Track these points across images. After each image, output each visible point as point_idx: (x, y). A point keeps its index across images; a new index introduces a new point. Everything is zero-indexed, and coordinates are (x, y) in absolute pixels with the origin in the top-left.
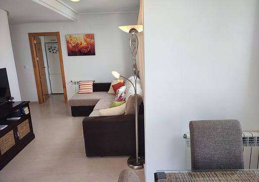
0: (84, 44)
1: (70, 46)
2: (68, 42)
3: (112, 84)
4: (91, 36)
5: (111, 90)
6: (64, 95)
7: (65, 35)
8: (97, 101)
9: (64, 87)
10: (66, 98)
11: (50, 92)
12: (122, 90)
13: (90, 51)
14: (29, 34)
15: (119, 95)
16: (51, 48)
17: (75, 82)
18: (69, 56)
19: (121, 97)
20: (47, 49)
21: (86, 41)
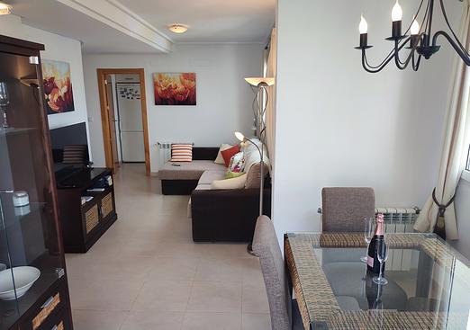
0: (180, 88)
1: (159, 90)
2: (155, 85)
3: (221, 150)
4: (191, 77)
5: (220, 159)
6: (147, 164)
7: (153, 74)
8: (201, 173)
9: (147, 151)
10: (148, 168)
11: (120, 160)
12: (238, 157)
13: (188, 99)
14: (99, 70)
15: (233, 165)
16: (126, 91)
17: (164, 145)
18: (156, 104)
19: (237, 167)
20: (119, 93)
21: (183, 84)
